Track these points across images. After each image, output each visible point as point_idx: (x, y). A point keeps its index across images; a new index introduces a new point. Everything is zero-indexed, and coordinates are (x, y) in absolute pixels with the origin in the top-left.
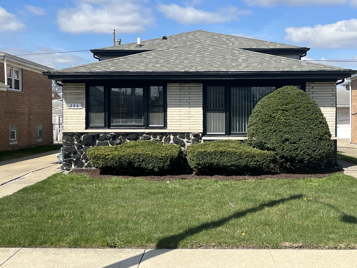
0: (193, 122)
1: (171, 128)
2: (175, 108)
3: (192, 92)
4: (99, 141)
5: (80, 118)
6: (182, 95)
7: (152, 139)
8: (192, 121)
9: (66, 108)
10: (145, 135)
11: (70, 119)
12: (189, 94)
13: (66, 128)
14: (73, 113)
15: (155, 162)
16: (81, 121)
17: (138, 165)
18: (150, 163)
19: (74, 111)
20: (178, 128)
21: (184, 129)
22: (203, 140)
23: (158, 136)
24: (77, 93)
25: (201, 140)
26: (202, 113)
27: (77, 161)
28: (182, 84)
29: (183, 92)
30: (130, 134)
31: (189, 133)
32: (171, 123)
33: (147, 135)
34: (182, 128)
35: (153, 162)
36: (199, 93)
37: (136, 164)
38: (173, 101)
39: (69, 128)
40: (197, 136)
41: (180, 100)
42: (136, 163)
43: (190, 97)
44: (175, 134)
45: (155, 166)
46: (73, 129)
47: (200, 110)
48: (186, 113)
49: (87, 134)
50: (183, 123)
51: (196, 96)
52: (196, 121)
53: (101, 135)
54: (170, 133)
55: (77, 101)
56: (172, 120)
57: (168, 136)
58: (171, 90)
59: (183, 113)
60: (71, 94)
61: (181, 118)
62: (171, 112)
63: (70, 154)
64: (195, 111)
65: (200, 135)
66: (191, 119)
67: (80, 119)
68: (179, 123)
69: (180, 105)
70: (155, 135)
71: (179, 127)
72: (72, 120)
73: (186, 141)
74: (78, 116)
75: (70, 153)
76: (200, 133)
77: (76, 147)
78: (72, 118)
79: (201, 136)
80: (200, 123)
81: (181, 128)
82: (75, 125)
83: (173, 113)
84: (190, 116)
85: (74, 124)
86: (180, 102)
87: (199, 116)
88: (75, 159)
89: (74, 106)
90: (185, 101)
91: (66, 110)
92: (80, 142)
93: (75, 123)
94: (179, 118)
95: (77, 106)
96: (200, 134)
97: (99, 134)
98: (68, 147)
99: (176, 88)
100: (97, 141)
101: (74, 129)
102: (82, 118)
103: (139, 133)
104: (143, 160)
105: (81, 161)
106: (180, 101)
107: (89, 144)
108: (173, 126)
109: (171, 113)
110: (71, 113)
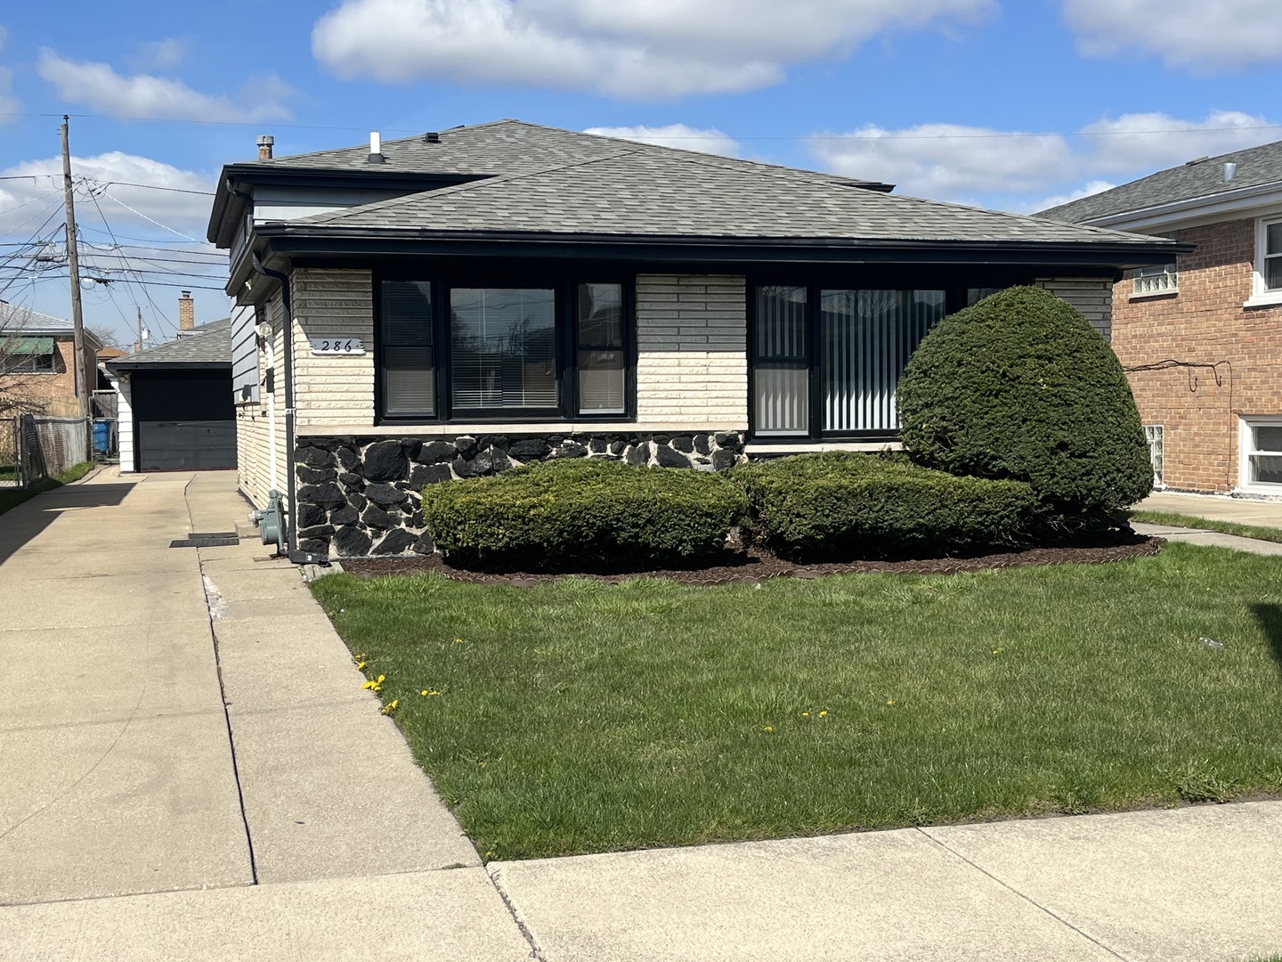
0: (718, 398)
1: (650, 417)
2: (663, 355)
3: (713, 304)
4: (418, 464)
5: (357, 388)
6: (683, 313)
7: (591, 453)
8: (714, 394)
9: (308, 354)
10: (569, 442)
11: (323, 392)
12: (706, 310)
13: (309, 421)
14: (332, 371)
15: (689, 525)
16: (359, 396)
17: (630, 537)
18: (671, 527)
19: (334, 362)
20: (673, 418)
21: (691, 420)
22: (747, 454)
23: (609, 446)
24: (343, 304)
25: (741, 453)
26: (745, 370)
27: (346, 533)
28: (684, 277)
29: (686, 305)
30: (520, 440)
31: (705, 434)
32: (651, 402)
33: (576, 441)
34: (684, 417)
35: (679, 525)
36: (736, 307)
37: (624, 535)
38: (657, 331)
39: (319, 423)
40: (730, 443)
41: (679, 330)
42: (624, 530)
43: (707, 319)
44: (661, 437)
45: (685, 537)
46: (333, 423)
47: (739, 360)
48: (696, 369)
49: (378, 442)
50: (689, 402)
51: (726, 315)
52: (727, 394)
53: (428, 444)
54: (646, 435)
55: (347, 330)
56: (654, 393)
57: (641, 444)
58: (650, 298)
59: (686, 370)
60: (325, 305)
61: (682, 386)
62: (650, 366)
63: (322, 510)
64: (725, 362)
65: (738, 440)
66: (713, 388)
67: (355, 389)
68: (674, 402)
69: (678, 344)
70: (600, 440)
71: (676, 414)
72: (328, 396)
73: (697, 459)
74: (351, 379)
75: (322, 506)
76: (740, 432)
77: (342, 488)
78: (330, 387)
79: (742, 442)
80: (738, 402)
81: (680, 418)
82: (339, 412)
83: (658, 370)
84: (708, 378)
85: (336, 406)
86: (679, 334)
87: (737, 378)
88: (340, 527)
89: (337, 346)
90: (693, 331)
91: (308, 361)
92: (357, 468)
93: (341, 404)
94: (677, 386)
95: (348, 347)
96: (740, 437)
97: (419, 442)
98: (318, 486)
99: (664, 289)
100: (413, 465)
101: (336, 423)
102: (364, 387)
103: (552, 434)
104: (649, 521)
105: (360, 533)
106: (679, 332)
107: (385, 474)
108: (657, 410)
109: (652, 370)
110: (325, 371)
